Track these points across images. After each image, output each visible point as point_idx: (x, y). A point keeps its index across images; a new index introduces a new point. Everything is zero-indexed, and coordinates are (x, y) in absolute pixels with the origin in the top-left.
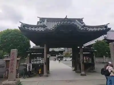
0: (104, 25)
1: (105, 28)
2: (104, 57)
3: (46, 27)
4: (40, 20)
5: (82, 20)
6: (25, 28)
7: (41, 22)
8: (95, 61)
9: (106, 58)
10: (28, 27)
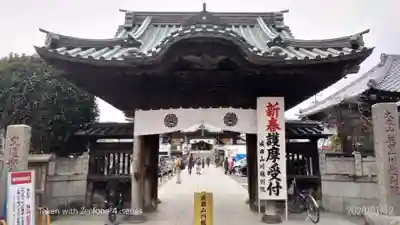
0: (348, 38)
1: (351, 50)
2: (357, 155)
3: (138, 45)
4: (127, 19)
5: (282, 20)
6: (59, 50)
7: (129, 29)
8: (322, 172)
9: (364, 159)
10: (69, 49)
